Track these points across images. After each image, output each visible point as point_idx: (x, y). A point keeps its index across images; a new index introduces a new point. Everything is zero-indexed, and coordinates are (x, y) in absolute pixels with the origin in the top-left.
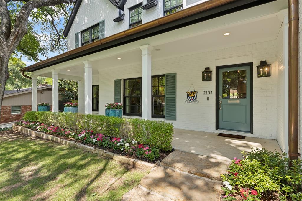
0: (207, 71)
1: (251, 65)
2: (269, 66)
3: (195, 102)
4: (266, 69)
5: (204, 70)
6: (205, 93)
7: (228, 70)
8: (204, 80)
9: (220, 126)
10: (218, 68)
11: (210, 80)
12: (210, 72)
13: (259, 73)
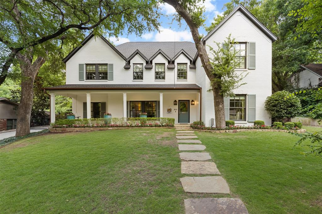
0: (175, 101)
1: (189, 101)
2: (194, 102)
3: (171, 113)
4: (193, 103)
5: (174, 101)
6: (175, 110)
7: (182, 102)
8: (174, 105)
9: (179, 122)
10: (179, 101)
11: (177, 105)
12: (177, 102)
13: (191, 104)
